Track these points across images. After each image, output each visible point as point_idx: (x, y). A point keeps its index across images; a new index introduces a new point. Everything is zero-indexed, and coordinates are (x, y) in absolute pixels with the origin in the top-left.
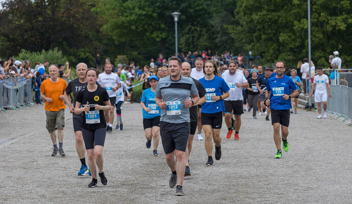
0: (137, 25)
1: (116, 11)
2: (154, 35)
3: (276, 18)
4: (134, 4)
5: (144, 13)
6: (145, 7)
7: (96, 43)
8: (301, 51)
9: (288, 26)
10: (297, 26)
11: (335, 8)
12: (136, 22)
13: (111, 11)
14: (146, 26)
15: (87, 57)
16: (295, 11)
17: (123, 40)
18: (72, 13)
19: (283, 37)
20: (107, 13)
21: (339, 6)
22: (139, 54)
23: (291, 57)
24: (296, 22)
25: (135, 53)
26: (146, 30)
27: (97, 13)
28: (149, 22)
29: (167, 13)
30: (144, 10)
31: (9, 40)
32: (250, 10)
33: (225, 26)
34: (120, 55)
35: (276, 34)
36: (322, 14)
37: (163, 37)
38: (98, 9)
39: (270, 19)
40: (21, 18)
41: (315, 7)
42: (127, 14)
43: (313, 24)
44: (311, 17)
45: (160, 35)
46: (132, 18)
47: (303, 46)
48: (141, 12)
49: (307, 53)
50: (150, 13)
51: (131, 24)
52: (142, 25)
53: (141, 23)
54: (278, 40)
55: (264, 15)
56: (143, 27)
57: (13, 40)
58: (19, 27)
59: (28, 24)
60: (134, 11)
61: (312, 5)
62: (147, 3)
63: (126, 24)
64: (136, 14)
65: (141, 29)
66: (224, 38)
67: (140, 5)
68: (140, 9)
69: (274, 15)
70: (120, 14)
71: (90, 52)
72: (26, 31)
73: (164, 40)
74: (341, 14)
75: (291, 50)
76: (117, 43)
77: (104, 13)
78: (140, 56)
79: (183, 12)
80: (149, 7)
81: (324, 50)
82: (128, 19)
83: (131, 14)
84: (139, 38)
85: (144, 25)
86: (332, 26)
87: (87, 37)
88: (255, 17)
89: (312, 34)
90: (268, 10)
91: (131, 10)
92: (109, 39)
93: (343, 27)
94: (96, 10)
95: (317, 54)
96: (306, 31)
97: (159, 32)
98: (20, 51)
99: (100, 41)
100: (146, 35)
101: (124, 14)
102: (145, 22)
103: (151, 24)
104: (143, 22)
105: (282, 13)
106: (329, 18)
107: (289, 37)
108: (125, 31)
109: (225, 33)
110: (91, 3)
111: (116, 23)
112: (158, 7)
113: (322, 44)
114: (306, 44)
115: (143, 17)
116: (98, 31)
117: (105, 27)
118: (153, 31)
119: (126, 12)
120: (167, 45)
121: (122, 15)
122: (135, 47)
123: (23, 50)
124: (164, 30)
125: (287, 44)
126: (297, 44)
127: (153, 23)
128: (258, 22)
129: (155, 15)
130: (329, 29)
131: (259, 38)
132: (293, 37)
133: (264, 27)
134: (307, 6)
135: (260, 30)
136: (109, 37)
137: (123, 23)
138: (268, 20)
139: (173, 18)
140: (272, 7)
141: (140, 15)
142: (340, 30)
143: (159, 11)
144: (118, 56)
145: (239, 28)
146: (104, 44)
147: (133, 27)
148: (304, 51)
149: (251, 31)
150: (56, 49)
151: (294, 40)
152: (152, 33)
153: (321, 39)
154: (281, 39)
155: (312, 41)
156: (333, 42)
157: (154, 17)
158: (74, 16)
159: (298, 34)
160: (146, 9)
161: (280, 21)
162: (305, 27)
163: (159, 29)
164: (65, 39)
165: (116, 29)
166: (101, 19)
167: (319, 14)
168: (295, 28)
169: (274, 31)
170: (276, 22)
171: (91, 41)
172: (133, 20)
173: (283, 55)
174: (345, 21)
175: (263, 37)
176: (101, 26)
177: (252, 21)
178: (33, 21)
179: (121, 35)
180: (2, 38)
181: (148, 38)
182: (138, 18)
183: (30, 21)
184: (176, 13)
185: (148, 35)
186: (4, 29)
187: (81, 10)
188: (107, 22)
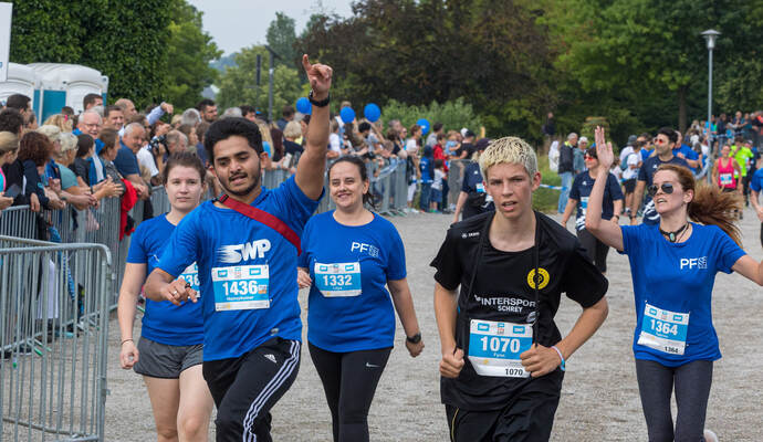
0: (629, 55)
1: (586, 26)
2: (666, 77)
4: (625, 13)
5: (646, 30)
6: (649, 18)
7: (545, 90)
12: (626, 48)
13: (577, 25)
14: (648, 59)
15: (525, 119)
17: (599, 84)
18: (496, 27)
20: (568, 28)
22: (632, 115)
25: (625, 113)
26: (647, 66)
27: (547, 28)
28: (656, 50)
29: (695, 32)
30: (646, 25)
31: (365, 81)
34: (592, 115)
37: (684, 83)
38: (552, 21)
40: (390, 35)
42: (609, 32)
45: (678, 79)
46: (620, 41)
48: (639, 28)
50: (658, 30)
51: (618, 55)
52: (639, 55)
53: (638, 52)
56: (641, 59)
57: (373, 80)
58: (387, 53)
59: (405, 48)
60: (625, 27)
62: (653, 10)
63: (607, 54)
64: (630, 33)
65: (638, 63)
67: (638, 14)
68: (637, 21)
70: (595, 31)
71: (530, 109)
72: (400, 61)
73: (685, 89)
76: (588, 91)
77: (563, 30)
78: (635, 119)
79: (728, 30)
80: (656, 17)
82: (611, 41)
83: (618, 33)
84: (632, 81)
85: (645, 55)
87: (524, 77)
91: (617, 22)
92: (570, 83)
94: (545, 22)
97: (676, 73)
98: (385, 104)
99: (552, 85)
100: (647, 76)
101: (605, 32)
102: (646, 50)
103: (659, 54)
104: (643, 50)
108: (605, 68)
110: (536, 7)
111: (587, 50)
112: (676, 19)
115: (643, 40)
116: (549, 66)
117: (563, 58)
118: (663, 69)
119: (606, 28)
120: (691, 97)
121: (600, 34)
122: (626, 100)
123: (394, 101)
124: (684, 67)
127: (663, 52)
129: (668, 35)
136: (571, 79)
137: (601, 51)
139: (703, 41)
141: (636, 35)
143: (676, 28)
144: (589, 119)
146: (561, 92)
147: (622, 60)
150: (460, 100)
152: (660, 73)
157: (666, 39)
158: (499, 34)
160: (652, 21)
163: (672, 64)
164: (479, 81)
165: (587, 63)
166: (555, 41)
171: (533, 85)
172: (621, 46)
176: (555, 55)
178: (416, 43)
179: (596, 76)
180: (351, 75)
181: (652, 82)
182: (631, 42)
183: (409, 42)
184: (711, 31)
185: (652, 76)
186: (356, 58)
187: (514, 22)
188: (566, 48)
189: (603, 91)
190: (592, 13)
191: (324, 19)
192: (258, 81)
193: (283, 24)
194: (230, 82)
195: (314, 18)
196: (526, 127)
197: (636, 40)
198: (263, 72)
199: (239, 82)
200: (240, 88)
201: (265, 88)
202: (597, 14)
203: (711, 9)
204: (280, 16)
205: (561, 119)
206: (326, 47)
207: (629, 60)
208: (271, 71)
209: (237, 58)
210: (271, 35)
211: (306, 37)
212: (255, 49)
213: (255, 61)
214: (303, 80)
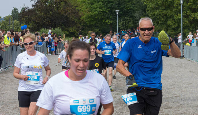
0: (98, 16)
1: (88, 9)
2: (107, 21)
3: (166, 13)
4: (97, 6)
5: (102, 10)
6: (102, 8)
7: (78, 25)
9: (172, 17)
10: (176, 17)
11: (195, 9)
12: (97, 15)
13: (86, 9)
14: (103, 17)
15: (74, 32)
16: (175, 10)
17: (92, 23)
18: (67, 10)
19: (169, 22)
20: (84, 10)
21: (196, 7)
22: (99, 30)
23: (173, 32)
24: (175, 15)
25: (98, 30)
26: (102, 19)
27: (79, 10)
28: (104, 15)
29: (114, 11)
30: (102, 9)
31: (36, 23)
32: (153, 9)
33: (141, 17)
34: (90, 30)
35: (166, 21)
37: (111, 22)
38: (80, 9)
39: (163, 14)
40: (42, 12)
41: (185, 8)
42: (93, 11)
43: (184, 16)
44: (183, 13)
45: (109, 21)
46: (96, 13)
47: (179, 27)
48: (100, 10)
49: (181, 30)
50: (105, 10)
51: (95, 16)
52: (100, 16)
53: (100, 15)
54: (167, 24)
55: (160, 12)
56: (101, 17)
57: (38, 23)
58: (41, 16)
59: (45, 15)
60: (97, 10)
62: (103, 6)
63: (93, 16)
64: (98, 11)
65: (100, 18)
67: (100, 6)
68: (100, 8)
70: (90, 11)
71: (75, 30)
72: (44, 19)
73: (111, 24)
75: (173, 29)
76: (89, 25)
77: (82, 11)
78: (100, 31)
79: (121, 10)
80: (104, 7)
82: (94, 13)
83: (95, 11)
84: (99, 22)
85: (102, 16)
86: (193, 17)
87: (74, 22)
88: (156, 12)
89: (183, 21)
90: (162, 10)
91: (95, 9)
92: (84, 23)
94: (78, 9)
95: (186, 31)
97: (109, 20)
98: (41, 29)
99: (80, 24)
100: (103, 21)
101: (92, 11)
102: (102, 15)
103: (105, 16)
104: (101, 15)
105: (169, 11)
106: (192, 13)
107: (172, 22)
108: (93, 19)
110: (76, 5)
111: (88, 15)
112: (109, 7)
113: (188, 26)
114: (180, 26)
115: (101, 13)
116: (79, 19)
117: (83, 17)
118: (106, 19)
119: (93, 10)
120: (113, 26)
121: (91, 11)
122: (98, 27)
123: (43, 28)
124: (111, 19)
125: (171, 26)
126: (176, 26)
127: (106, 15)
128: (157, 15)
129: (107, 11)
130: (192, 19)
132: (174, 23)
133: (160, 17)
134: (181, 7)
135: (158, 19)
136: (84, 22)
137: (91, 16)
138: (162, 14)
139: (116, 13)
140: (164, 8)
141: (100, 11)
142: (197, 19)
143: (109, 10)
144: (89, 31)
146: (82, 25)
147: (97, 17)
148: (179, 29)
150: (59, 27)
152: (106, 20)
153: (187, 24)
154: (168, 23)
155: (183, 25)
156: (193, 25)
157: (107, 12)
158: (67, 12)
160: (103, 8)
161: (168, 15)
162: (180, 18)
163: (108, 18)
164: (63, 23)
165: (88, 18)
166: (80, 13)
167: (187, 11)
170: (166, 15)
171: (76, 24)
172: (96, 14)
175: (160, 22)
176: (81, 17)
177: (154, 15)
178: (48, 14)
179: (91, 21)
180: (32, 22)
181: (104, 23)
182: (98, 13)
183: (46, 14)
184: (118, 10)
185: (104, 21)
186: (34, 18)
187: (71, 9)
188: (84, 15)
189: (92, 25)
190: (89, 6)
191: (25, 8)
192: (10, 24)
193: (15, 10)
194: (3, 24)
195: (23, 8)
196: (75, 34)
197: (100, 13)
198: (11, 22)
199: (5, 24)
200: (6, 26)
201: (12, 26)
202: (90, 7)
203: (117, 5)
204: (14, 8)
205: (82, 32)
206: (26, 15)
207: (98, 17)
208: (13, 21)
209: (4, 18)
210: (13, 13)
211: (21, 13)
212: (9, 16)
213: (9, 19)
214: (21, 23)
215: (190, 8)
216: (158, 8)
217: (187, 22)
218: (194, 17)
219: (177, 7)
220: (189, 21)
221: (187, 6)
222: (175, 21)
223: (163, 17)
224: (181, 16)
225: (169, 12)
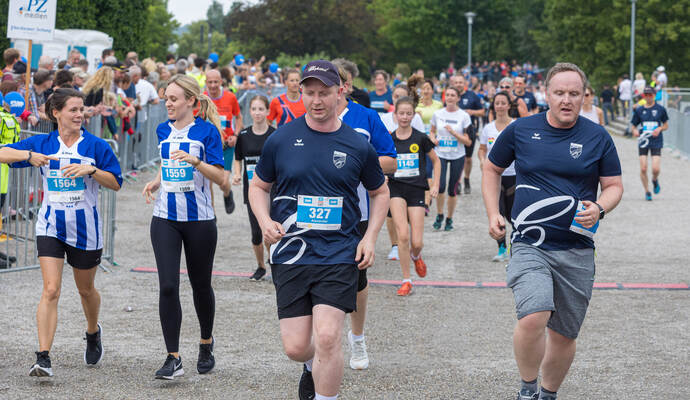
0: (422, 27)
1: (397, 10)
2: (444, 41)
3: (593, 23)
5: (432, 12)
6: (433, 6)
7: (372, 48)
8: (621, 66)
9: (606, 34)
10: (617, 33)
11: (665, 14)
13: (391, 9)
14: (433, 30)
16: (616, 15)
17: (405, 45)
18: (343, 10)
19: (600, 47)
20: (386, 11)
21: (670, 10)
23: (609, 72)
24: (616, 30)
25: (419, 62)
26: (432, 34)
27: (373, 11)
28: (438, 25)
29: (461, 13)
30: (432, 9)
31: (266, 41)
32: (561, 13)
33: (530, 32)
34: (400, 62)
35: (592, 44)
36: (649, 20)
37: (455, 44)
38: (377, 7)
39: (585, 25)
40: (280, 14)
41: (640, 11)
42: (410, 13)
43: (637, 32)
44: (636, 25)
45: (451, 42)
47: (624, 59)
48: (428, 11)
49: (629, 67)
50: (439, 13)
51: (415, 27)
52: (428, 28)
53: (427, 25)
54: (593, 50)
55: (577, 20)
57: (271, 41)
58: (279, 25)
59: (290, 22)
60: (420, 10)
61: (637, 8)
63: (409, 26)
64: (423, 14)
65: (428, 32)
66: (529, 46)
68: (427, 7)
69: (590, 20)
70: (402, 12)
71: (364, 59)
72: (287, 30)
73: (454, 48)
74: (673, 20)
75: (610, 63)
76: (398, 49)
77: (383, 12)
79: (480, 13)
80: (438, 5)
81: (650, 65)
82: (412, 19)
83: (415, 14)
84: (424, 43)
85: (431, 27)
86: (660, 35)
87: (360, 40)
88: (567, 21)
89: (636, 44)
90: (583, 14)
91: (415, 8)
92: (387, 44)
93: (673, 36)
94: (373, 8)
96: (629, 40)
97: (450, 38)
98: (278, 55)
99: (377, 45)
100: (433, 40)
101: (407, 13)
102: (432, 24)
103: (439, 27)
104: (430, 24)
105: (600, 18)
106: (657, 25)
107: (608, 47)
108: (408, 34)
109: (530, 40)
111: (397, 24)
112: (449, 6)
113: (648, 58)
114: (628, 56)
115: (430, 18)
116: (374, 33)
117: (383, 29)
118: (442, 36)
119: (408, 10)
120: (458, 53)
121: (405, 15)
122: (420, 53)
123: (283, 54)
124: (454, 36)
125: (605, 56)
126: (617, 56)
127: (442, 25)
128: (570, 28)
129: (445, 16)
130: (657, 38)
131: (570, 48)
132: (612, 47)
133: (577, 35)
134: (631, 10)
135: (572, 37)
136: (388, 41)
137: (405, 24)
138: (582, 26)
139: (466, 19)
140: (588, 10)
141: (426, 15)
142: (669, 41)
143: (449, 11)
144: (398, 65)
145: (547, 35)
146: (382, 49)
147: (418, 30)
148: (625, 64)
149: (562, 38)
150: (323, 53)
151: (614, 51)
152: (440, 38)
153: (645, 51)
154: (597, 49)
155: (635, 53)
156: (661, 54)
157: (443, 18)
158: (346, 15)
159: (618, 44)
160: (436, 8)
161: (598, 26)
162: (627, 35)
163: (448, 33)
164: (333, 41)
165: (397, 32)
166: (378, 19)
167: (645, 20)
168: (615, 36)
169: (589, 40)
170: (592, 28)
171: (366, 45)
172: (419, 22)
173: (599, 70)
174: (676, 29)
175: (576, 46)
176: (378, 27)
177: (563, 26)
178: (296, 19)
179: (403, 39)
180: (257, 38)
181: (435, 44)
183: (292, 19)
184: (470, 14)
185: (435, 40)
186: (260, 28)
187: (355, 7)
188: (385, 22)
189: (407, 49)
191: (241, 4)
192: (202, 41)
193: (216, 7)
194: (184, 41)
195: (234, 4)
197: (426, 18)
198: (205, 36)
199: (190, 42)
200: (191, 46)
201: (206, 45)
204: (215, 3)
206: (242, 20)
207: (422, 31)
208: (210, 35)
209: (189, 27)
210: (209, 13)
211: (230, 15)
212: (200, 22)
213: (200, 29)
214: (229, 40)
215: (653, 12)
216: (571, 11)
217: (646, 46)
218: (663, 36)
219: (621, 9)
220: (650, 43)
221: (646, 6)
222: (614, 43)
223: (584, 33)
224: (631, 32)
225: (600, 21)
